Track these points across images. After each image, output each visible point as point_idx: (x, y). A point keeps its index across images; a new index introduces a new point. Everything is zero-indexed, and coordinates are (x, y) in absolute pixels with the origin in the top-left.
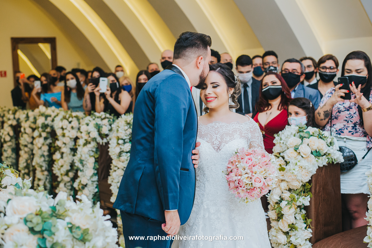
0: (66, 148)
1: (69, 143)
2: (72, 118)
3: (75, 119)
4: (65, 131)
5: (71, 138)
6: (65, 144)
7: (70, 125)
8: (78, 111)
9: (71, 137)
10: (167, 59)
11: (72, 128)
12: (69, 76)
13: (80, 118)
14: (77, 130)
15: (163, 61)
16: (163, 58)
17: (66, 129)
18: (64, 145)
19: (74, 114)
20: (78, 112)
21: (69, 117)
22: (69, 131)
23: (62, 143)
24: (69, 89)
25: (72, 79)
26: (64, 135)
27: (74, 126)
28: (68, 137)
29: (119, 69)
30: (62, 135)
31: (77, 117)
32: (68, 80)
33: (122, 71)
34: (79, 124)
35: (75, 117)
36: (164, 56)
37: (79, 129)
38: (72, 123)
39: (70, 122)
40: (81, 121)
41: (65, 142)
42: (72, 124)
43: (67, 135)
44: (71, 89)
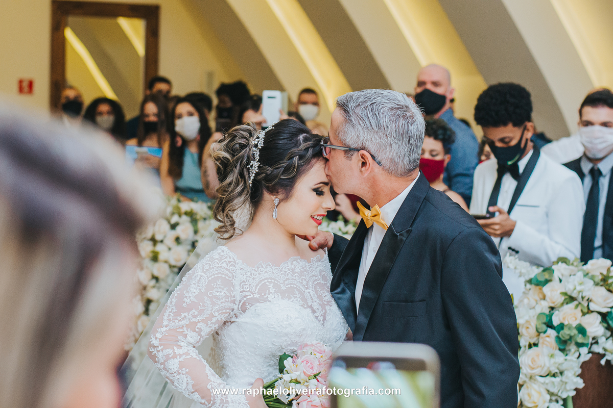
0: (159, 288)
1: (167, 276)
2: (180, 216)
3: (185, 219)
4: (160, 248)
5: (171, 267)
6: (156, 279)
7: (172, 234)
8: (195, 199)
9: (173, 263)
10: (429, 87)
11: (177, 240)
12: (184, 108)
13: (198, 217)
14: (189, 247)
15: (419, 90)
16: (421, 83)
17: (162, 241)
18: (153, 282)
19: (186, 206)
20: (196, 202)
21: (173, 214)
22: (170, 249)
23: (150, 277)
24: (179, 142)
25: (191, 114)
26: (155, 258)
27: (183, 236)
28: (166, 262)
29: (308, 97)
30: (151, 255)
31: (191, 214)
32: (180, 117)
33: (316, 104)
34: (196, 232)
35: (186, 213)
36: (424, 78)
37: (194, 245)
38: (179, 229)
39: (173, 227)
40: (201, 224)
41: (156, 274)
42: (179, 231)
43: (162, 257)
44: (186, 142)
